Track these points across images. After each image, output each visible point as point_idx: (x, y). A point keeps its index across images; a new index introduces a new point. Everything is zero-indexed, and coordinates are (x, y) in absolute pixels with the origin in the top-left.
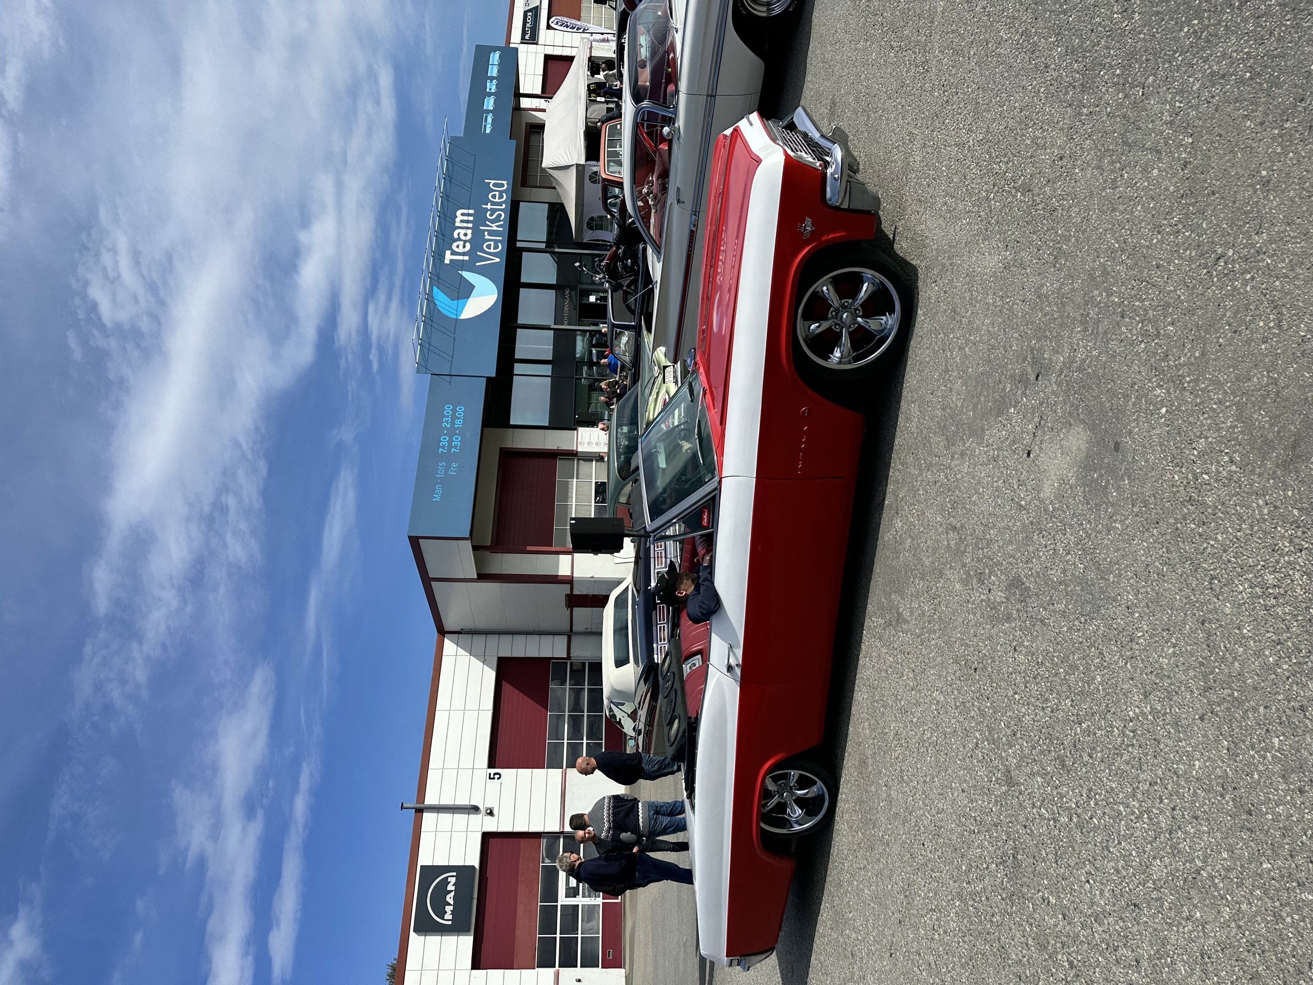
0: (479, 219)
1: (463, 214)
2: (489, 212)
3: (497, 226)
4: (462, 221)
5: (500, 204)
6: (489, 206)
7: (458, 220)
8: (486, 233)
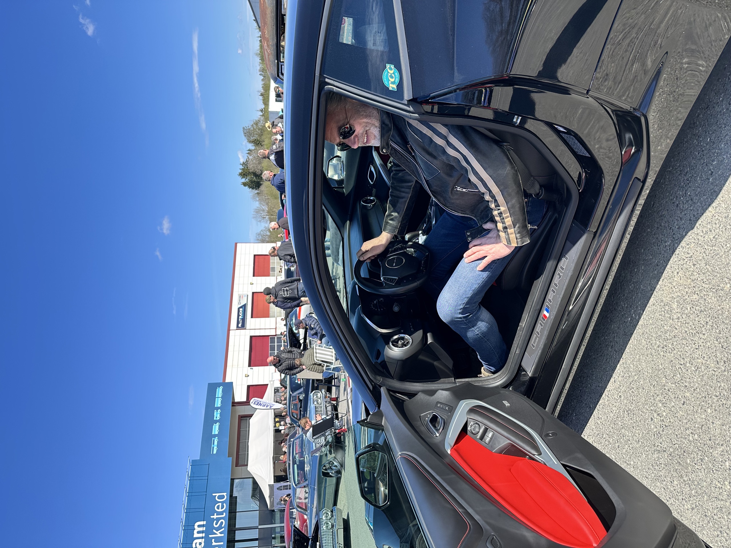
0: (209, 530)
1: (199, 526)
2: (215, 521)
3: (220, 533)
4: (199, 532)
5: (221, 513)
6: (215, 517)
7: (195, 532)
8: (213, 540)
